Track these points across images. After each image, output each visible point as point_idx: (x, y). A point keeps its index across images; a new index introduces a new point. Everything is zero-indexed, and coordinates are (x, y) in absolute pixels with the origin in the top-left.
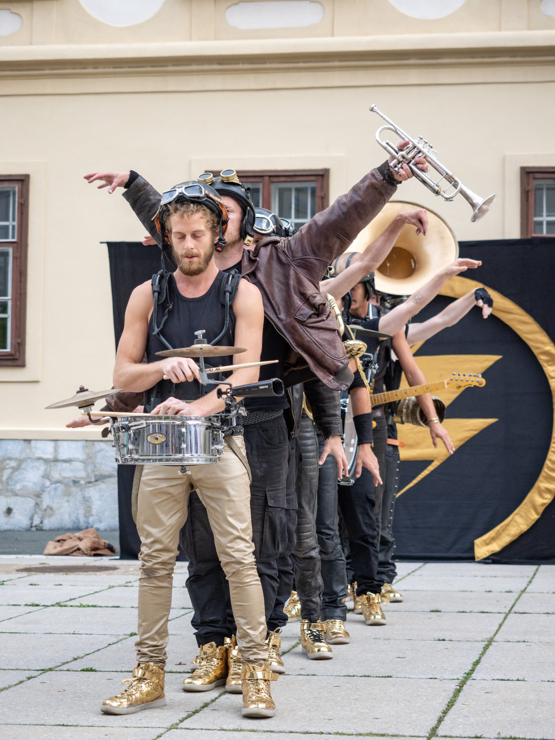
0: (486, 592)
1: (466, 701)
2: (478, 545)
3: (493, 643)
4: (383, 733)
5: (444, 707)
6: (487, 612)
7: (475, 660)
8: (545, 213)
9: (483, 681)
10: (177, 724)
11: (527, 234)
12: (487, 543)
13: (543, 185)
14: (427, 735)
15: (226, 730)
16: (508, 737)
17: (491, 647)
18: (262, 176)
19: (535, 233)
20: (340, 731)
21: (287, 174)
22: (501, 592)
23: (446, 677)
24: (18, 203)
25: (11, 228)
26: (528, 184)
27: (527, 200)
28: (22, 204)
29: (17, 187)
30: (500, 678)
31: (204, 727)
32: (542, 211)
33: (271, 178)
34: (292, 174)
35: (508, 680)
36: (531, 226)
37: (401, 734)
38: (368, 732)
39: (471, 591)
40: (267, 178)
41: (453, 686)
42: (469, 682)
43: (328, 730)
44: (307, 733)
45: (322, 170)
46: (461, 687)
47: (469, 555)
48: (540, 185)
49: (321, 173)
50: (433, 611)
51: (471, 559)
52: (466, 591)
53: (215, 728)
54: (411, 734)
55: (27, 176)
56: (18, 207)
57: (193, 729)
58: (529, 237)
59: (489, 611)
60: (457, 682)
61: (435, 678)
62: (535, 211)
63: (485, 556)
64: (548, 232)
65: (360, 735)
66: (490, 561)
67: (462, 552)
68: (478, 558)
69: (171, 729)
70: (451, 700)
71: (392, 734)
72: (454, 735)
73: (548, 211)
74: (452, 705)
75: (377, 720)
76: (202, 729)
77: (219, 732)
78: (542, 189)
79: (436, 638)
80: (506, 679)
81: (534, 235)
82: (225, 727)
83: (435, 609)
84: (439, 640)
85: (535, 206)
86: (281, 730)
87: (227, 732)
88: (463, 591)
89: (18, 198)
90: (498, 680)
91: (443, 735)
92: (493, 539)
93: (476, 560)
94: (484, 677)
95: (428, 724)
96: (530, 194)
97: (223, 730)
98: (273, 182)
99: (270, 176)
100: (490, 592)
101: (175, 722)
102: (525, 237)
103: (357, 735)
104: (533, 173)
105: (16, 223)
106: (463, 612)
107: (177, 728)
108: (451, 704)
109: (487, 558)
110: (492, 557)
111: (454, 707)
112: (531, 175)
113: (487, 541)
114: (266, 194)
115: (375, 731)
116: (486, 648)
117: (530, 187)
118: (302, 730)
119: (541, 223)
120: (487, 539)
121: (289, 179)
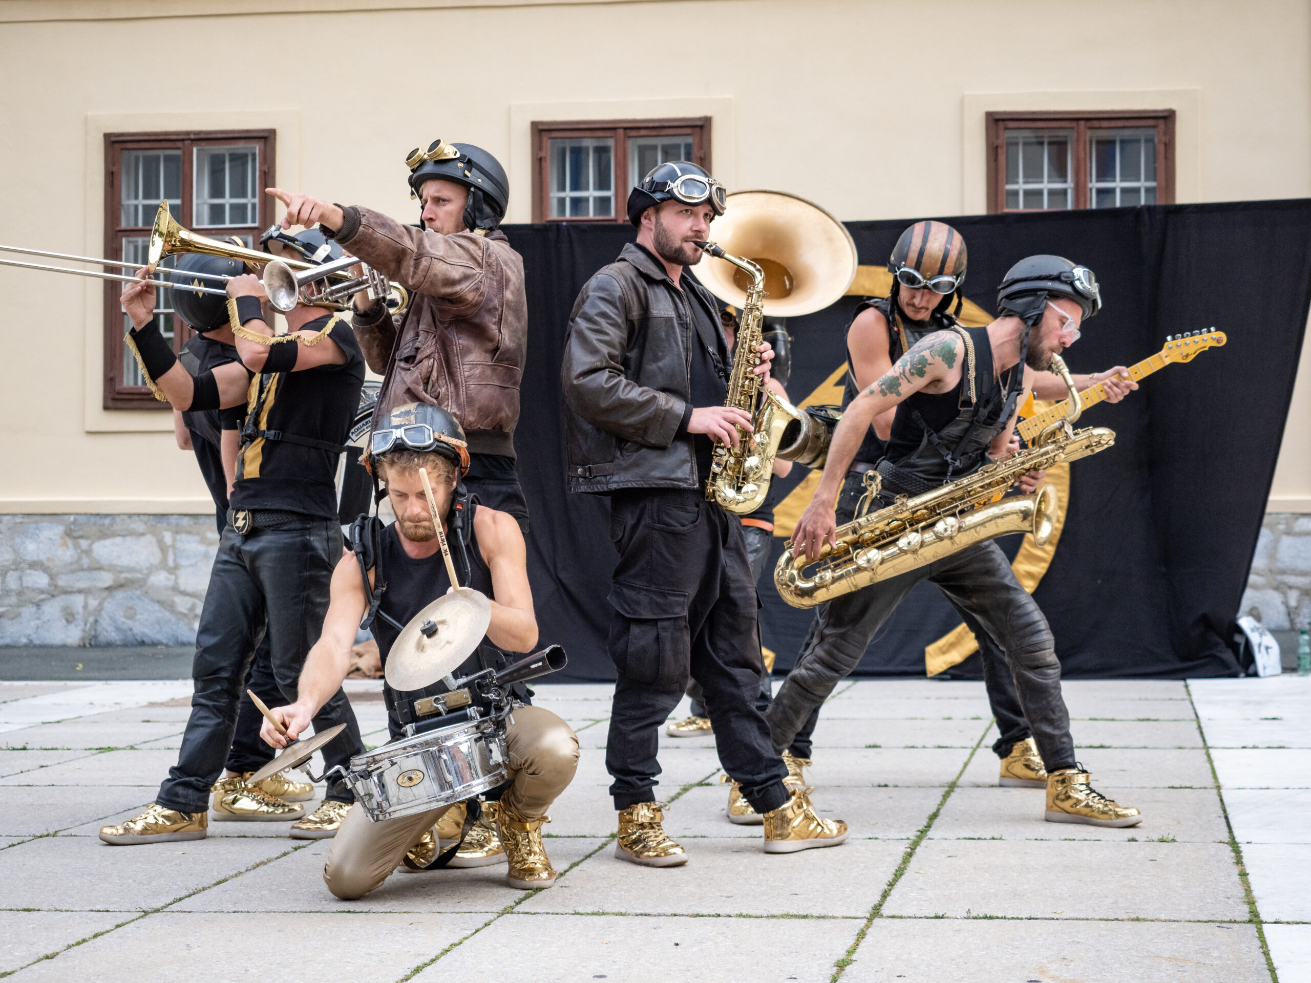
0: (944, 719)
1: (920, 869)
2: (930, 655)
3: (956, 789)
4: (805, 914)
5: (890, 877)
6: (946, 747)
7: (931, 812)
8: (1021, 179)
9: (944, 841)
10: (512, 907)
11: (996, 210)
12: (943, 651)
13: (1017, 138)
14: (868, 915)
15: (582, 914)
16: (981, 915)
17: (953, 794)
18: (615, 129)
19: (1007, 207)
20: (744, 913)
21: (651, 125)
22: (965, 719)
23: (891, 836)
24: (260, 171)
25: (249, 207)
26: (997, 137)
27: (996, 160)
28: (265, 173)
29: (257, 148)
30: (968, 836)
31: (551, 911)
32: (1017, 176)
33: (628, 131)
34: (657, 124)
35: (979, 839)
36: (1002, 198)
37: (830, 915)
38: (785, 912)
39: (923, 719)
40: (622, 131)
41: (902, 848)
42: (924, 843)
43: (729, 912)
44: (698, 915)
45: (700, 119)
46: (913, 849)
47: (918, 668)
48: (1014, 138)
49: (699, 123)
50: (870, 747)
51: (921, 674)
52: (916, 719)
53: (567, 911)
54: (845, 915)
55: (273, 132)
56: (260, 176)
57: (535, 914)
58: (999, 212)
59: (949, 745)
60: (907, 843)
61: (876, 838)
62: (1007, 178)
63: (941, 670)
64: (1025, 206)
65: (773, 916)
66: (948, 677)
67: (909, 665)
68: (931, 672)
69: (503, 914)
70: (900, 868)
71: (817, 915)
72: (905, 915)
73: (1025, 176)
74: (901, 874)
75: (795, 897)
76: (548, 913)
77: (572, 917)
78: (1017, 144)
79: (876, 783)
80: (976, 837)
81: (1007, 210)
82: (580, 910)
83: (872, 744)
84: (879, 786)
85: (1007, 168)
86: (660, 912)
87: (583, 917)
88: (912, 719)
89: (260, 163)
90: (965, 839)
91: (890, 914)
92: (952, 645)
93: (929, 675)
94: (946, 836)
95: (868, 900)
96: (1000, 151)
97: (578, 914)
98: (629, 137)
99: (625, 129)
100: (949, 719)
101: (509, 905)
102: (992, 213)
103: (768, 917)
104: (1004, 120)
105: (256, 200)
106: (913, 747)
107: (512, 913)
108: (899, 873)
109: (944, 673)
110: (951, 671)
111: (903, 877)
112: (1001, 124)
113: (944, 649)
114: (620, 155)
115: (794, 912)
116: (946, 796)
117: (1000, 142)
118: (690, 912)
119: (1015, 193)
120: (944, 645)
121: (654, 133)
